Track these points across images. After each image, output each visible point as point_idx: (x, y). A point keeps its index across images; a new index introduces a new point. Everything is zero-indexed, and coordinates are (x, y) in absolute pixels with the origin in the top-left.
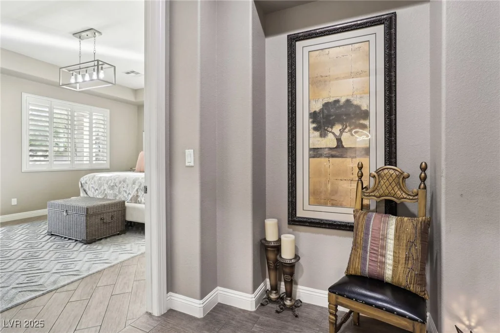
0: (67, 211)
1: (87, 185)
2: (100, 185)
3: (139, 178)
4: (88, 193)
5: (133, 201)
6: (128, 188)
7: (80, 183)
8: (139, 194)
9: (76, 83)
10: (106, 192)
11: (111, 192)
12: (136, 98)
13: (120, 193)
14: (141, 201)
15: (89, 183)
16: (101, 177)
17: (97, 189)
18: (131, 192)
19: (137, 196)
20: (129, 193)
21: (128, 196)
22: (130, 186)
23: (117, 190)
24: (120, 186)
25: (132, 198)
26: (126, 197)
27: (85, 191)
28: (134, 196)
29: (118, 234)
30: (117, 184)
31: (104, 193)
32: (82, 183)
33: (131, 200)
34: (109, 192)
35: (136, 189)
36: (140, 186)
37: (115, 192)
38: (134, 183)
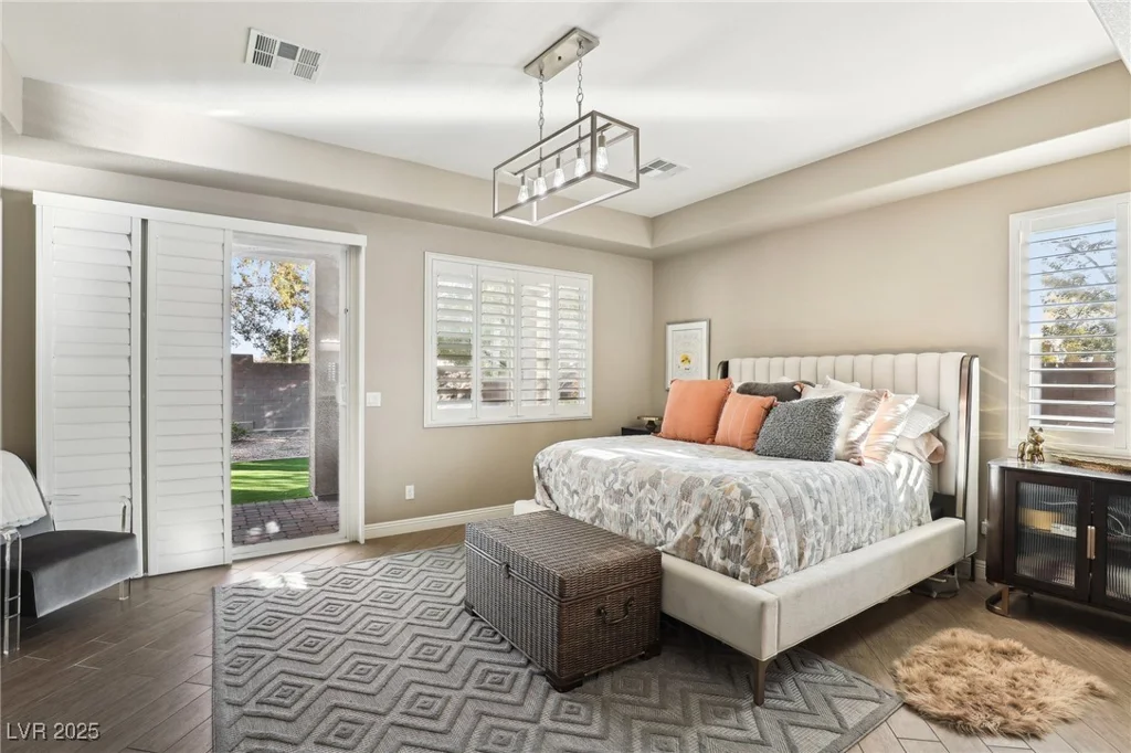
0: (508, 566)
1: (552, 474)
2: (586, 482)
3: (702, 484)
4: (554, 496)
5: (683, 554)
6: (667, 506)
7: (535, 467)
8: (703, 534)
9: (532, 199)
10: (600, 505)
11: (615, 508)
12: (653, 238)
13: (639, 516)
14: (711, 558)
15: (555, 469)
16: (586, 459)
17: (576, 492)
18: (674, 522)
19: (698, 541)
20: (669, 524)
21: (666, 531)
22: (672, 501)
23: (633, 507)
24: (641, 494)
25: (679, 542)
26: (660, 531)
27: (546, 488)
28: (685, 537)
29: (642, 658)
30: (632, 489)
31: (594, 505)
32: (541, 467)
33: (677, 547)
34: (607, 506)
35: (692, 516)
36: (706, 509)
37: (625, 511)
38: (686, 495)
